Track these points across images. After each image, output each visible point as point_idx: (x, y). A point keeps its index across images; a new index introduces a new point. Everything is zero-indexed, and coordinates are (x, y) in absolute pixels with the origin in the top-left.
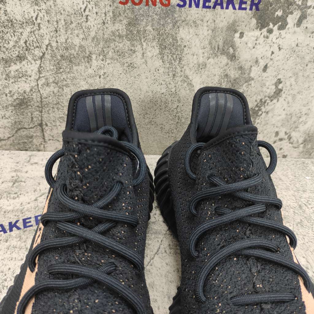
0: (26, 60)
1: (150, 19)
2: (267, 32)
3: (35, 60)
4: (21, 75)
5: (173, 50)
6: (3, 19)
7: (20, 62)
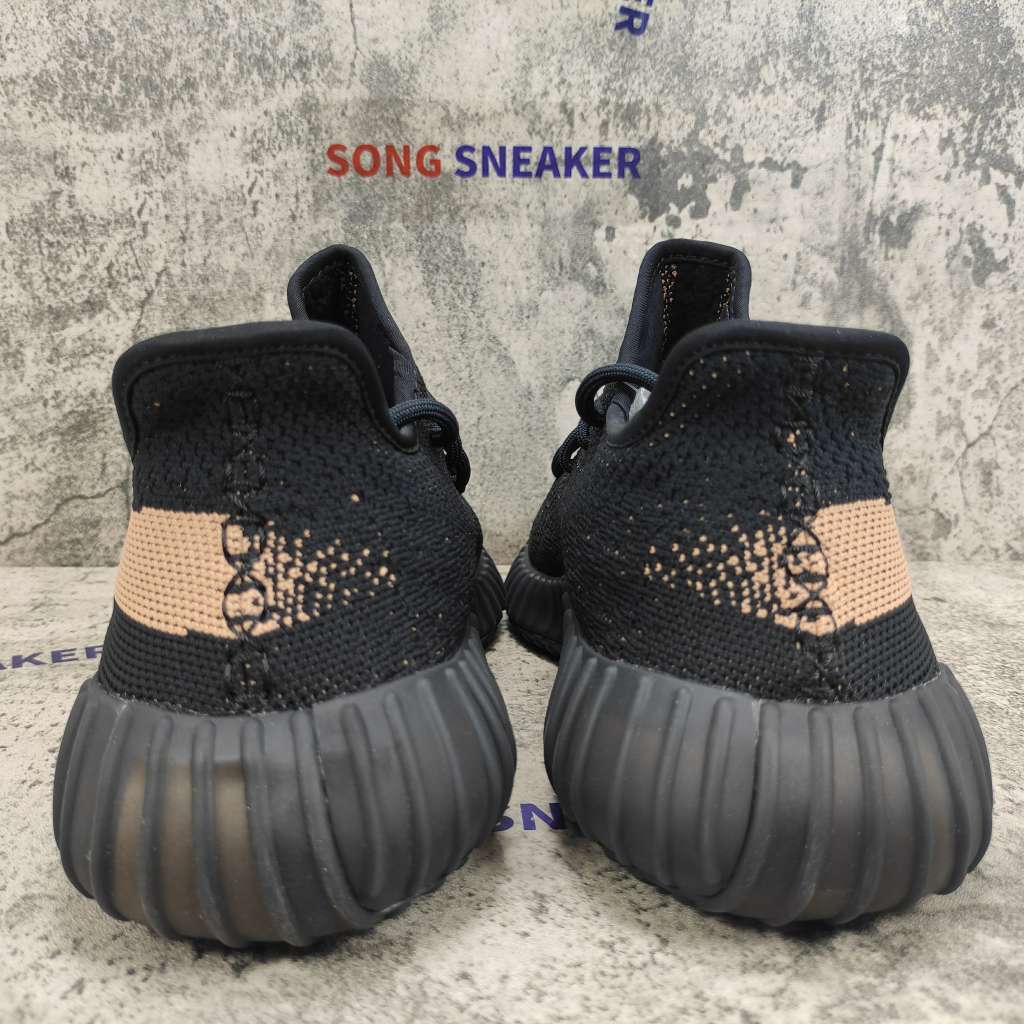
0: (106, 312)
1: (398, 204)
2: (669, 224)
3: (127, 310)
4: (88, 350)
5: (456, 274)
6: (63, 214)
7: (91, 317)
